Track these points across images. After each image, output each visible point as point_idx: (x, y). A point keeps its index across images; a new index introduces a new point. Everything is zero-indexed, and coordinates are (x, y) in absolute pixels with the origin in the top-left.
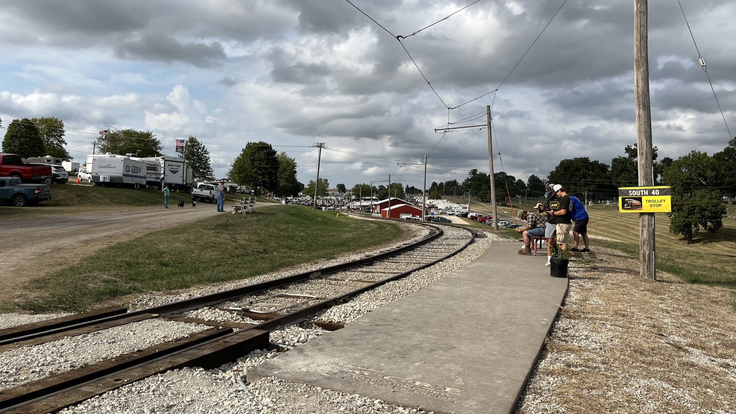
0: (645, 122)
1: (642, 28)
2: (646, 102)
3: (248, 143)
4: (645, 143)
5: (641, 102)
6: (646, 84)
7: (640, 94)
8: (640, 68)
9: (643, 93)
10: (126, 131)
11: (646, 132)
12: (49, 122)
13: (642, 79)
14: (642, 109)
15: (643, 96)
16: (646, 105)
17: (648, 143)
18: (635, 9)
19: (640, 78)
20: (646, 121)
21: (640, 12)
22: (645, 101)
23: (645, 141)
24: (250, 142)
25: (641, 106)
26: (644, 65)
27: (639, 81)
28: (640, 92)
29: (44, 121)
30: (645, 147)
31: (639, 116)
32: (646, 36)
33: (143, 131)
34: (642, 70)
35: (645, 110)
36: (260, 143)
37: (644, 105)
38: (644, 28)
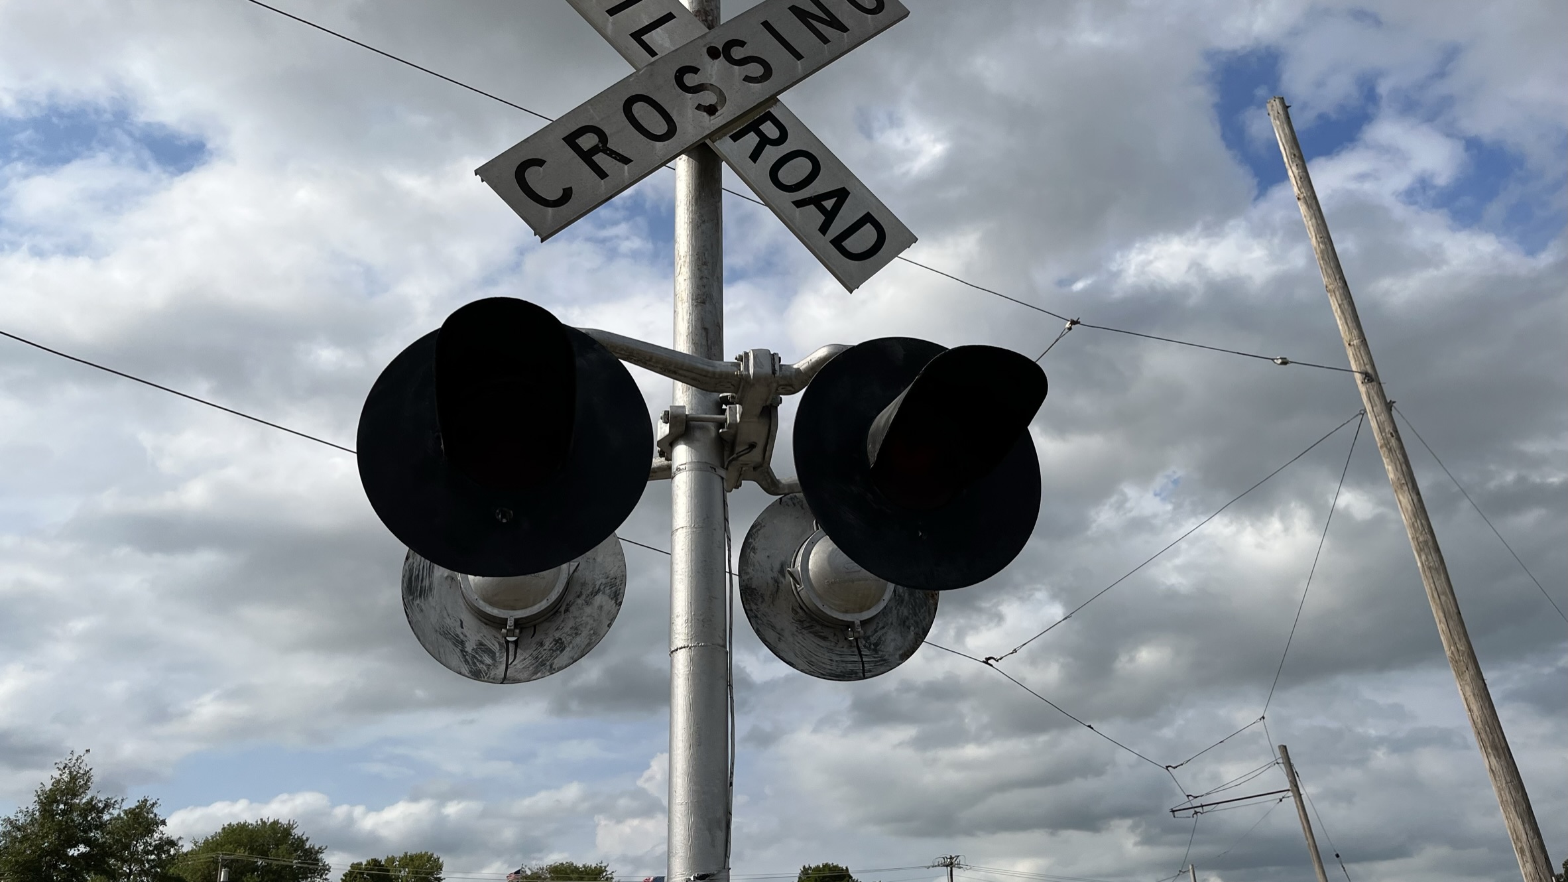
0: (1507, 783)
1: (1443, 598)
2: (1497, 741)
3: (804, 867)
4: (1521, 827)
5: (1487, 741)
6: (1487, 705)
7: (1480, 725)
8: (1462, 674)
9: (1485, 723)
10: (556, 867)
11: (1515, 803)
12: (417, 863)
13: (1474, 695)
14: (1492, 757)
15: (1488, 729)
16: (1499, 745)
17: (1527, 826)
18: (1419, 564)
19: (1469, 693)
20: (1508, 780)
21: (1430, 568)
22: (1493, 738)
23: (1519, 823)
24: (807, 866)
25: (1490, 750)
26: (1470, 668)
27: (1469, 699)
28: (1479, 720)
29: (409, 861)
30: (1524, 836)
31: (1492, 770)
32: (1455, 611)
33: (588, 864)
34: (1467, 676)
35: (1499, 758)
36: (826, 866)
37: (1495, 747)
38: (1446, 596)
